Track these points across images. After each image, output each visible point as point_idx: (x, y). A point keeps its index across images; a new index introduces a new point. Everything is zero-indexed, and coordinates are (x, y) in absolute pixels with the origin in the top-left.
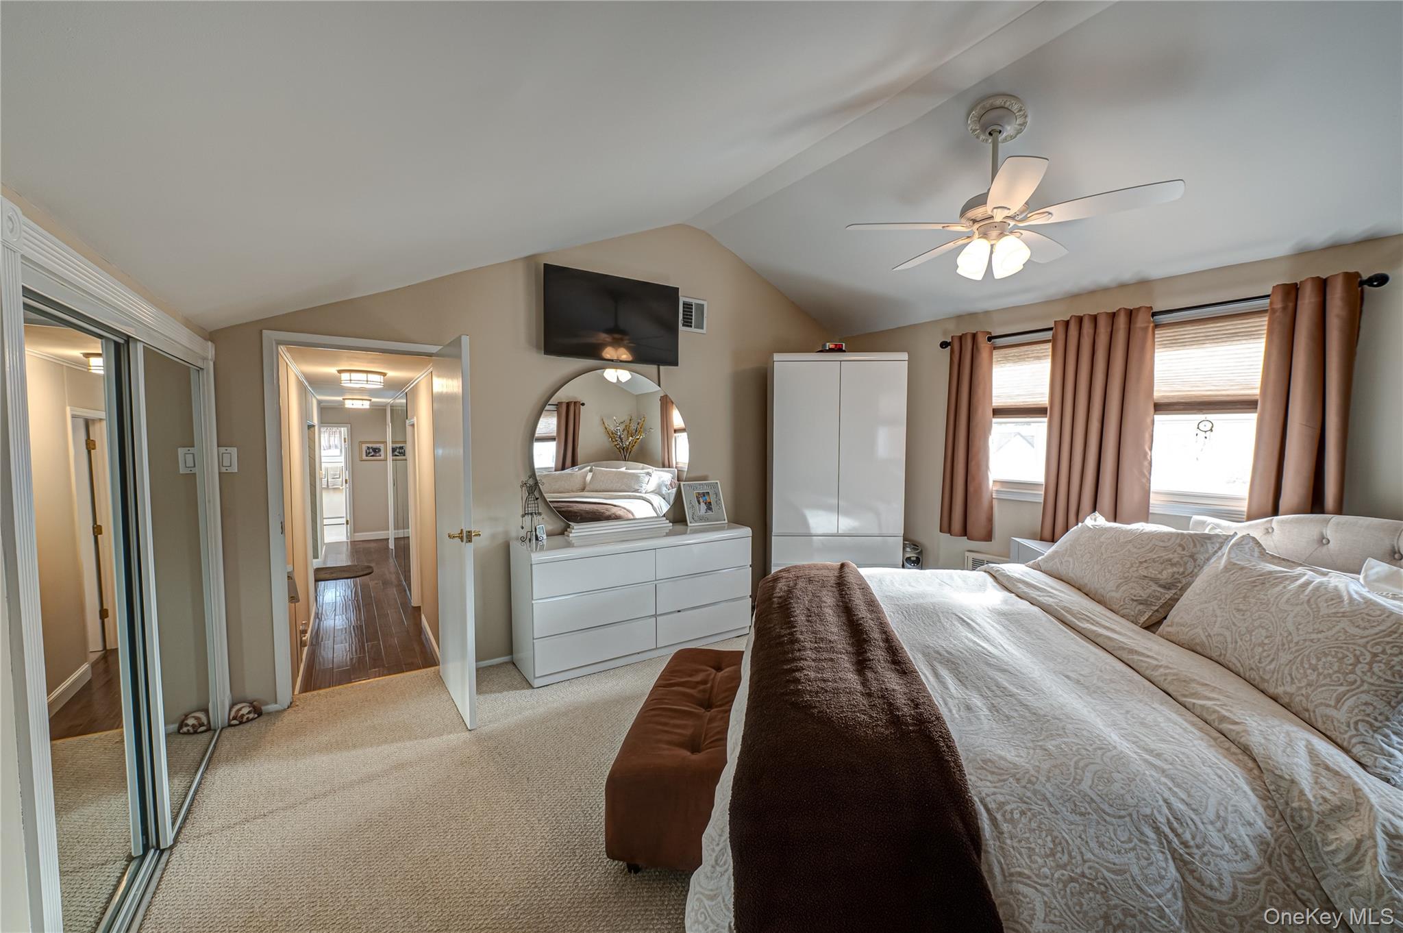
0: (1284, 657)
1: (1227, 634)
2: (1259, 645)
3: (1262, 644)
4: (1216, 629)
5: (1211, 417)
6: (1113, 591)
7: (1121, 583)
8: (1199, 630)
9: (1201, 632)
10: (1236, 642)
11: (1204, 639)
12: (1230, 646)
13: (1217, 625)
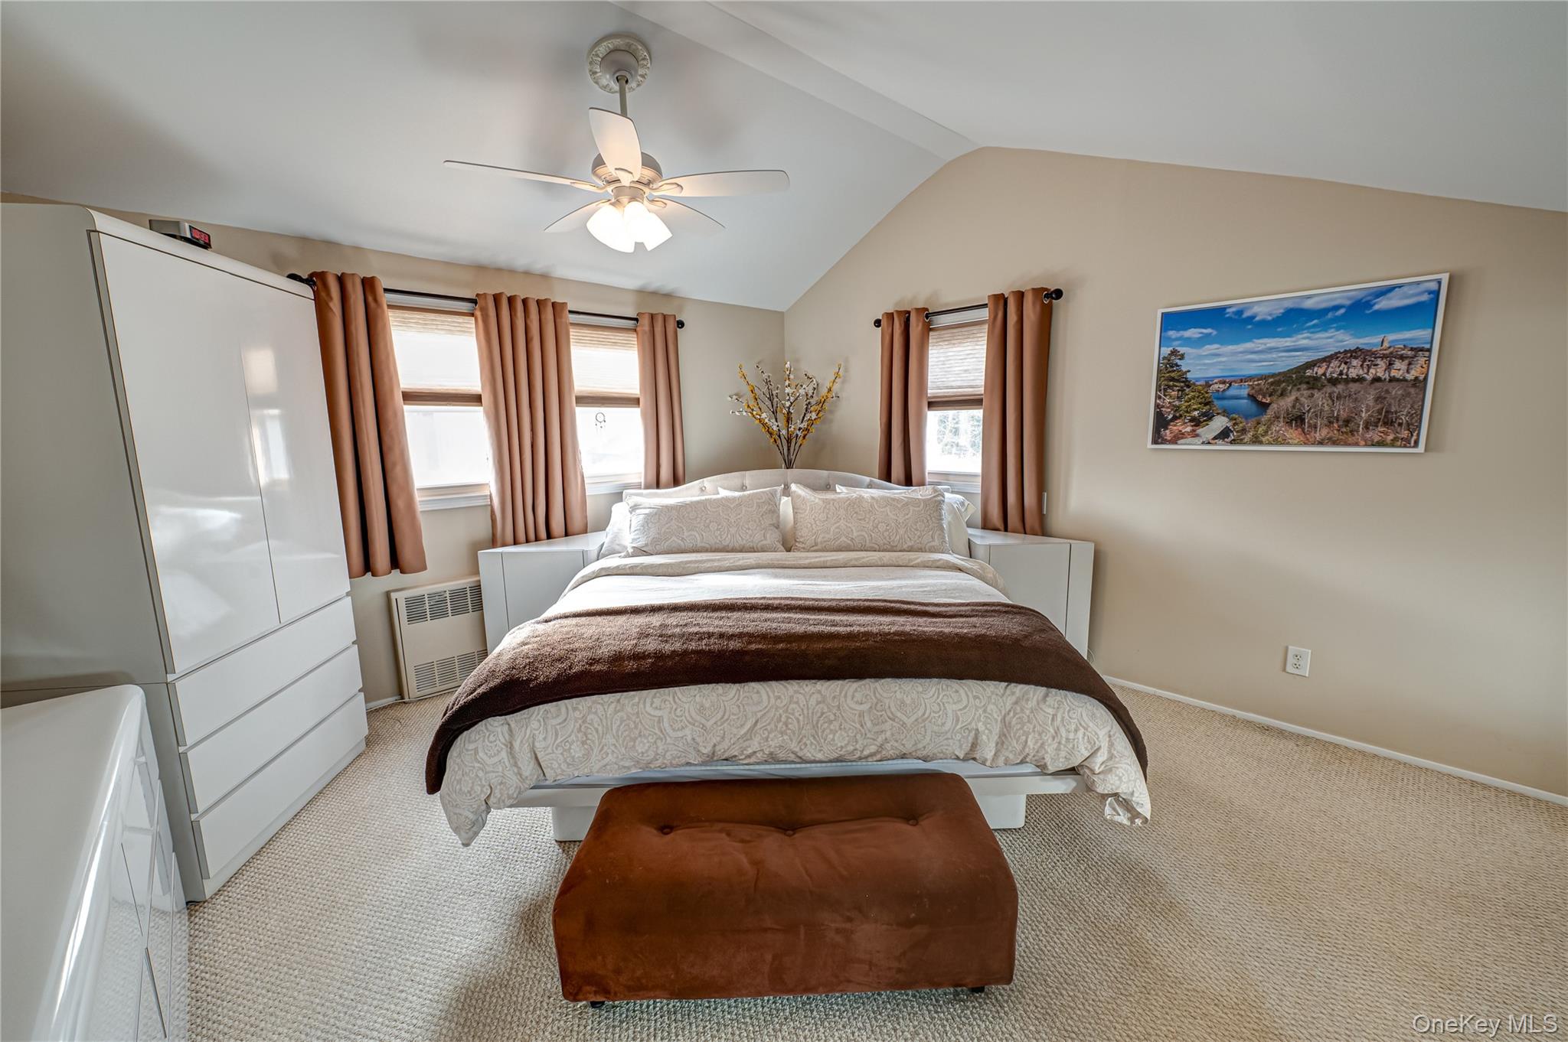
0: (901, 531)
1: (864, 533)
2: (886, 531)
3: (887, 530)
4: (855, 534)
5: (604, 410)
6: (762, 541)
7: (764, 534)
8: (843, 539)
9: (845, 540)
10: (871, 536)
11: (849, 542)
12: (867, 539)
13: (854, 531)
